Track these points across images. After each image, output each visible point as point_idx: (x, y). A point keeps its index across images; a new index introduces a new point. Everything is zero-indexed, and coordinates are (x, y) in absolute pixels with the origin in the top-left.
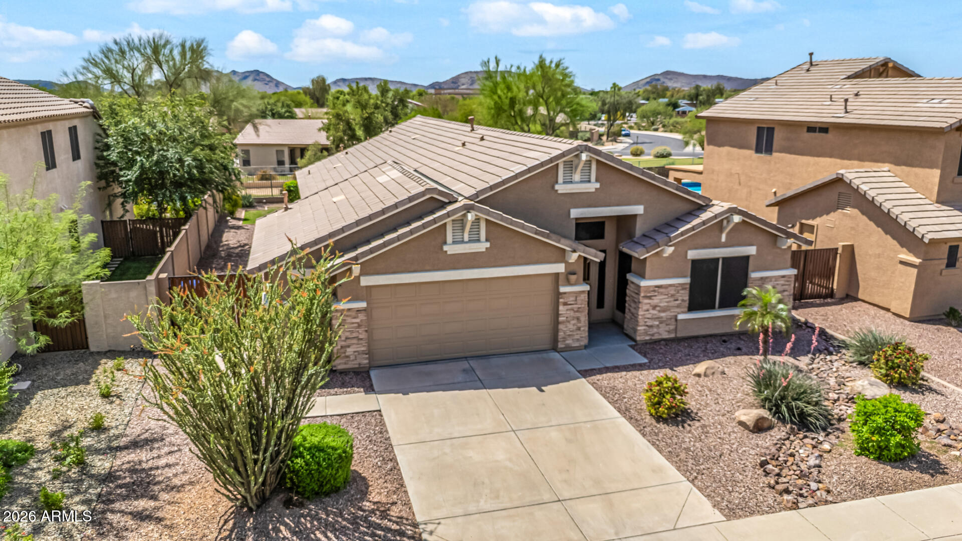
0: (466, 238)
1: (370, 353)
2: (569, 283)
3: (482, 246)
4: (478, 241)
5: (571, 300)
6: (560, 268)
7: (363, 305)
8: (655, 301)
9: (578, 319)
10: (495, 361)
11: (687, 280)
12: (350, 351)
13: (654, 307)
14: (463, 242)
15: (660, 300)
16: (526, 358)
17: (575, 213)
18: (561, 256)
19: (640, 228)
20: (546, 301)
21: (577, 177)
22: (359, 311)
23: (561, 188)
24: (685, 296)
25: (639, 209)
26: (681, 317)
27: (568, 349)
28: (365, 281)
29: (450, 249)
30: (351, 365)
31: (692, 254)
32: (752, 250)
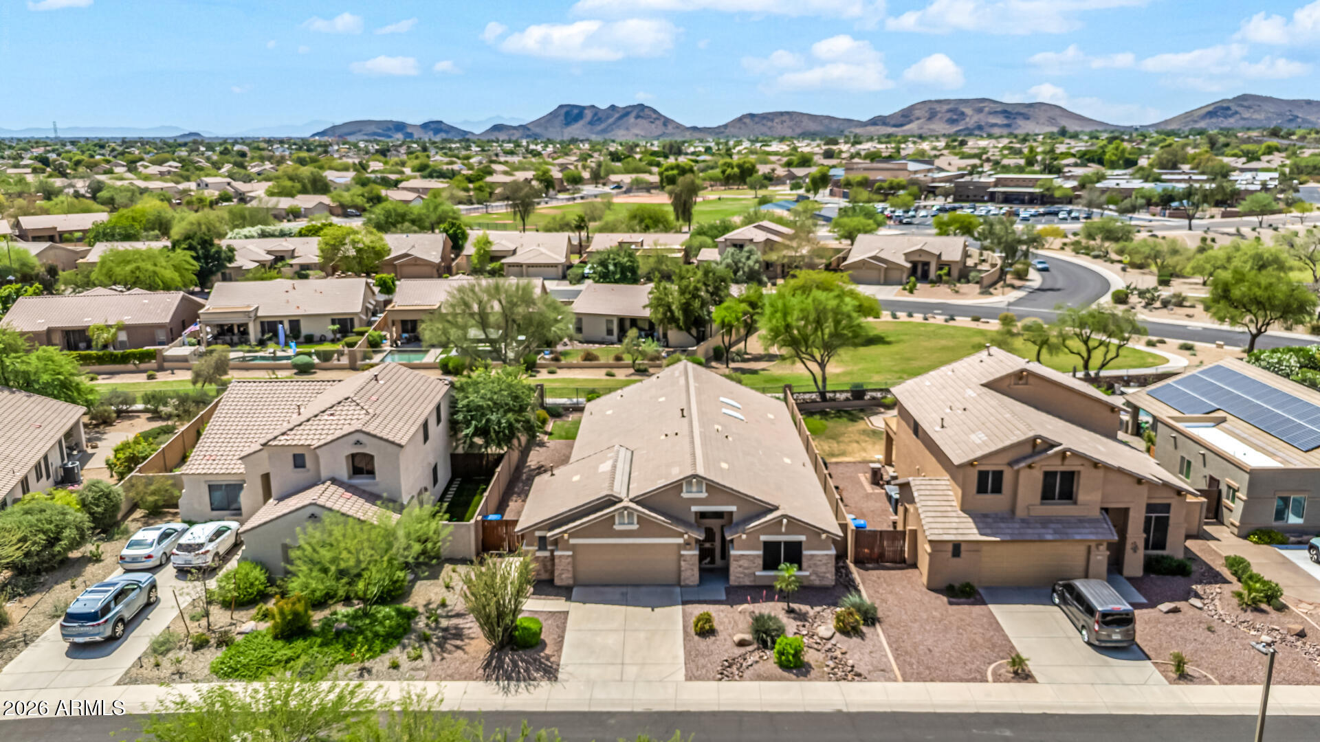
0: (626, 521)
1: (574, 577)
2: (685, 549)
3: (635, 527)
4: (632, 524)
5: (688, 558)
6: (680, 541)
7: (570, 553)
8: (741, 563)
9: (692, 570)
10: (644, 589)
11: (760, 552)
12: (564, 576)
13: (740, 566)
14: (624, 524)
15: (744, 563)
16: (659, 590)
17: (694, 509)
18: (681, 535)
19: (735, 518)
20: (674, 557)
21: (694, 489)
22: (569, 556)
23: (685, 495)
24: (760, 562)
25: (733, 508)
26: (758, 573)
27: (687, 586)
28: (572, 541)
29: (617, 527)
30: (564, 583)
31: (763, 538)
32: (803, 538)
